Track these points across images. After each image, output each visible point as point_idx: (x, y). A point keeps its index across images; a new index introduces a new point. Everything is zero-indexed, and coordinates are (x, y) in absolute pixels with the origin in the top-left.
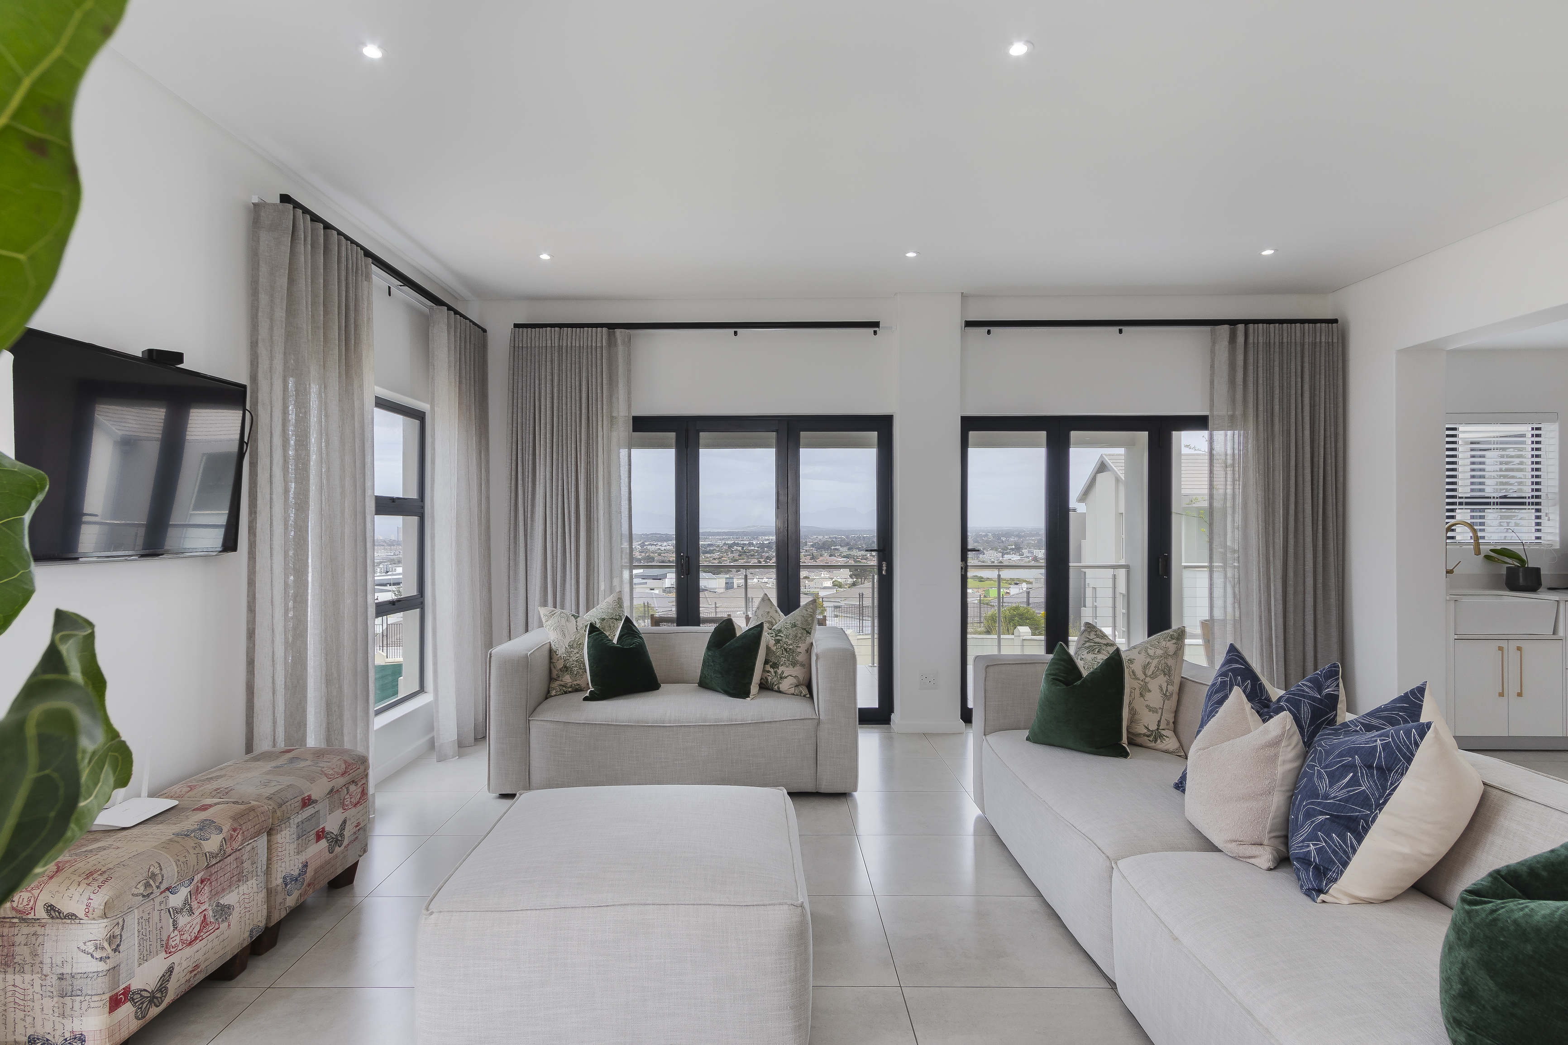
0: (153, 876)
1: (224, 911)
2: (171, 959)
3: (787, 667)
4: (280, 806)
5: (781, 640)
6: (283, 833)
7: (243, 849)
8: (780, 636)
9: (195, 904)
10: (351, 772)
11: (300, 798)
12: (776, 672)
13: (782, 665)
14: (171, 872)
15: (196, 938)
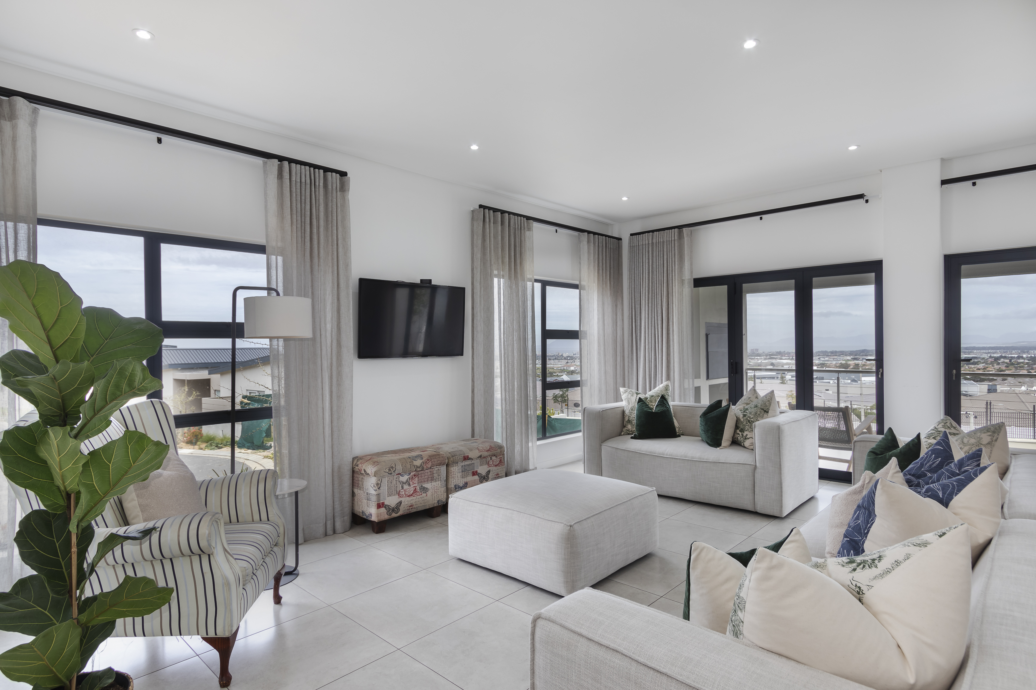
0: (392, 467)
1: (425, 490)
2: (401, 499)
3: (749, 432)
4: (453, 456)
5: (747, 415)
6: (454, 468)
7: (434, 469)
8: (746, 412)
9: (411, 483)
10: (492, 451)
11: (463, 456)
12: (742, 435)
13: (746, 431)
14: (399, 468)
15: (411, 495)
